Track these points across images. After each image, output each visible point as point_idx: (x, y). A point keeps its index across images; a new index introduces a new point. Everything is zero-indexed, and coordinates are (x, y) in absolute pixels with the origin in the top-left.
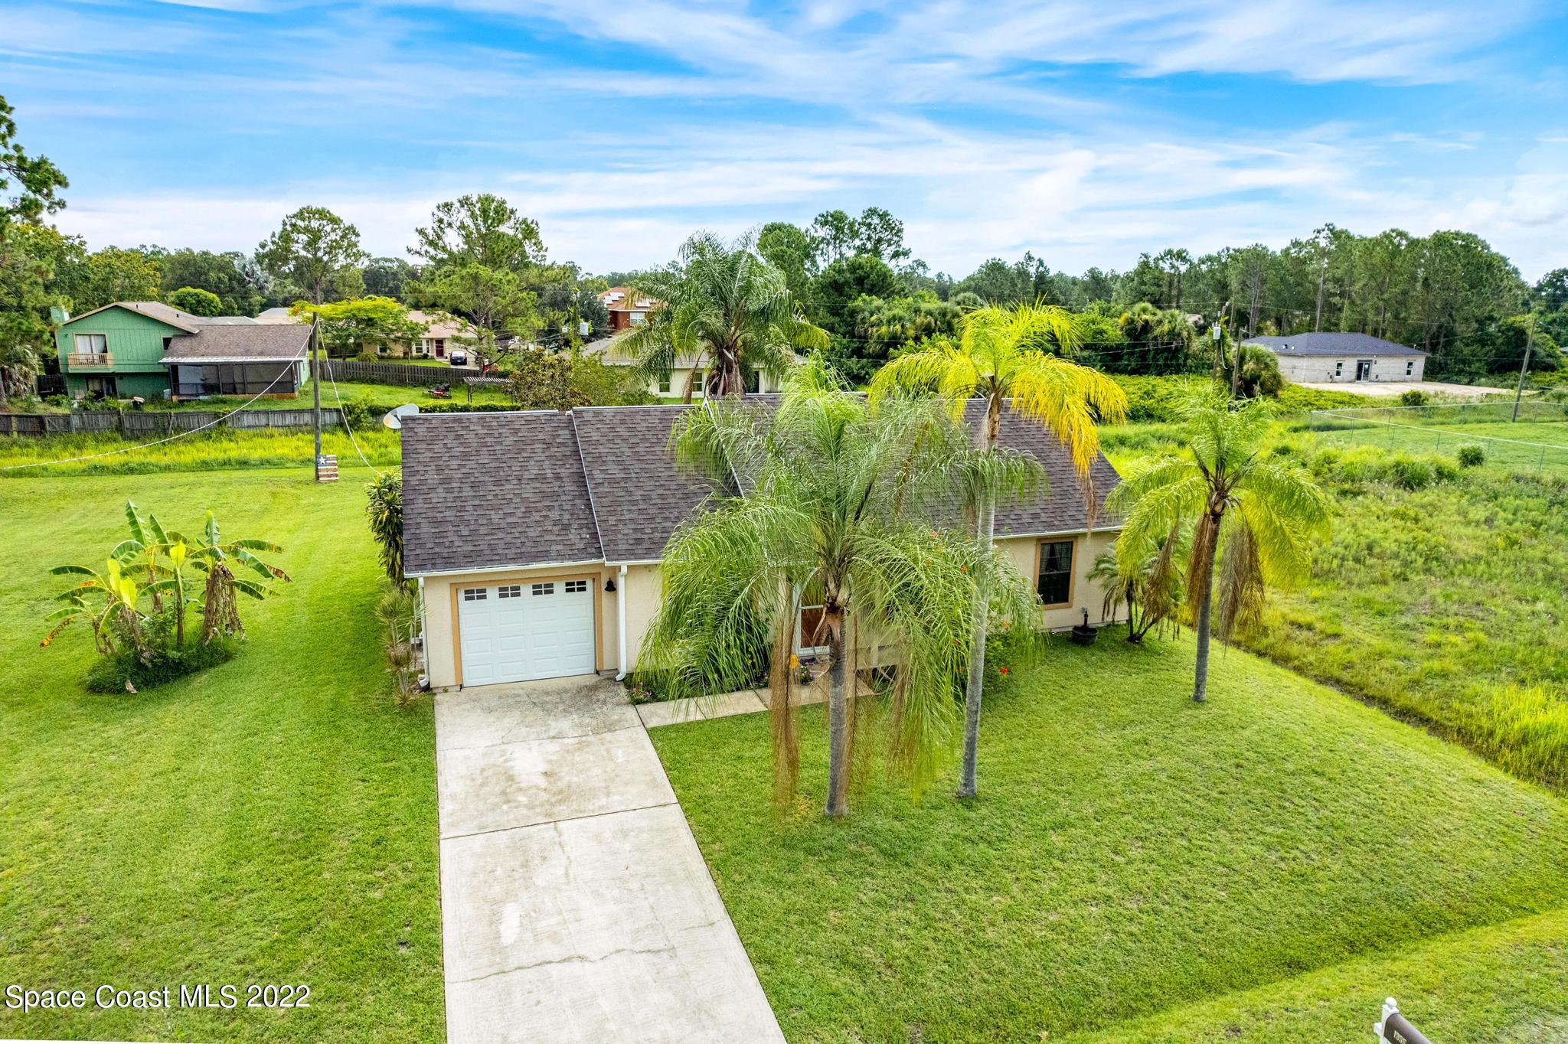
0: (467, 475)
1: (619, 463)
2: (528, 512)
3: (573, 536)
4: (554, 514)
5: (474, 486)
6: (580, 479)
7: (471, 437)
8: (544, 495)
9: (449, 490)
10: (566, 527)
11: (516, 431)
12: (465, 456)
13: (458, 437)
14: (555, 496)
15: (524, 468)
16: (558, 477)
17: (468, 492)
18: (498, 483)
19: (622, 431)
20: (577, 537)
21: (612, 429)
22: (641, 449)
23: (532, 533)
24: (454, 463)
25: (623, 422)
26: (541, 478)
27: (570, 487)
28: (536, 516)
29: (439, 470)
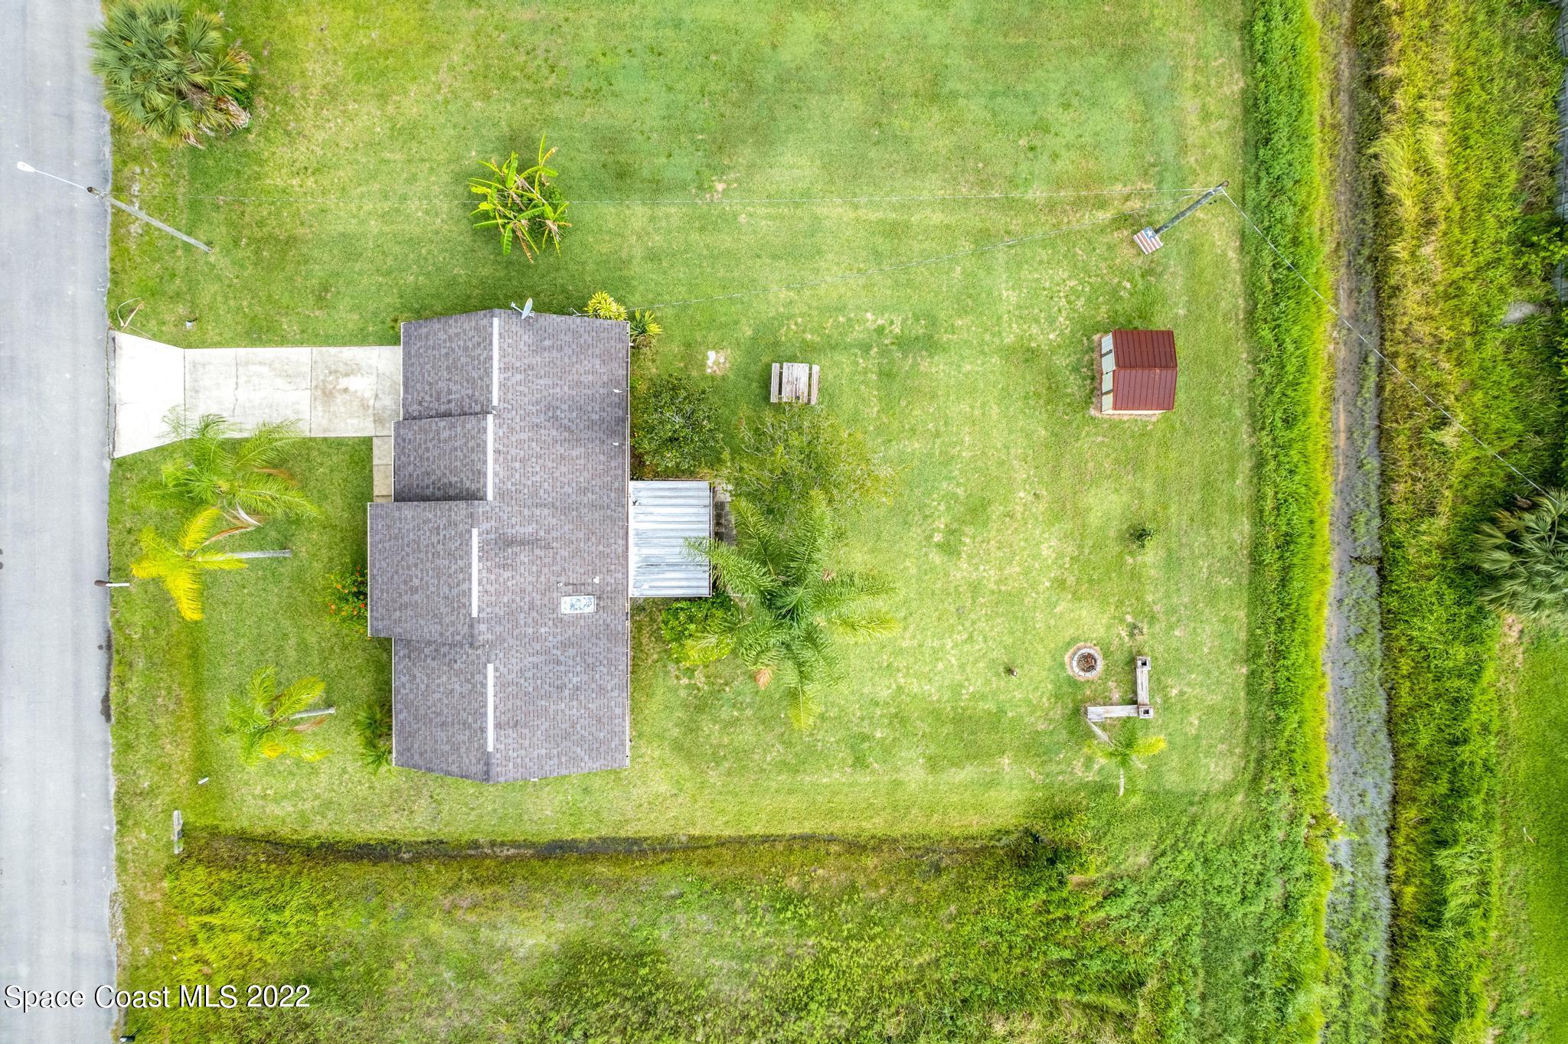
0: (453, 350)
1: (450, 437)
2: (430, 384)
3: (416, 407)
4: (427, 398)
5: (447, 354)
6: (448, 414)
7: (479, 351)
8: (439, 394)
9: (445, 341)
10: (420, 403)
11: (481, 379)
12: (466, 349)
13: (479, 344)
14: (438, 399)
15: (456, 383)
16: (449, 401)
17: (444, 351)
18: (448, 368)
19: (471, 444)
20: (415, 409)
21: (473, 438)
22: (459, 453)
23: (418, 386)
24: (461, 343)
25: (478, 445)
26: (449, 392)
27: (443, 408)
28: (427, 388)
29: (457, 335)
